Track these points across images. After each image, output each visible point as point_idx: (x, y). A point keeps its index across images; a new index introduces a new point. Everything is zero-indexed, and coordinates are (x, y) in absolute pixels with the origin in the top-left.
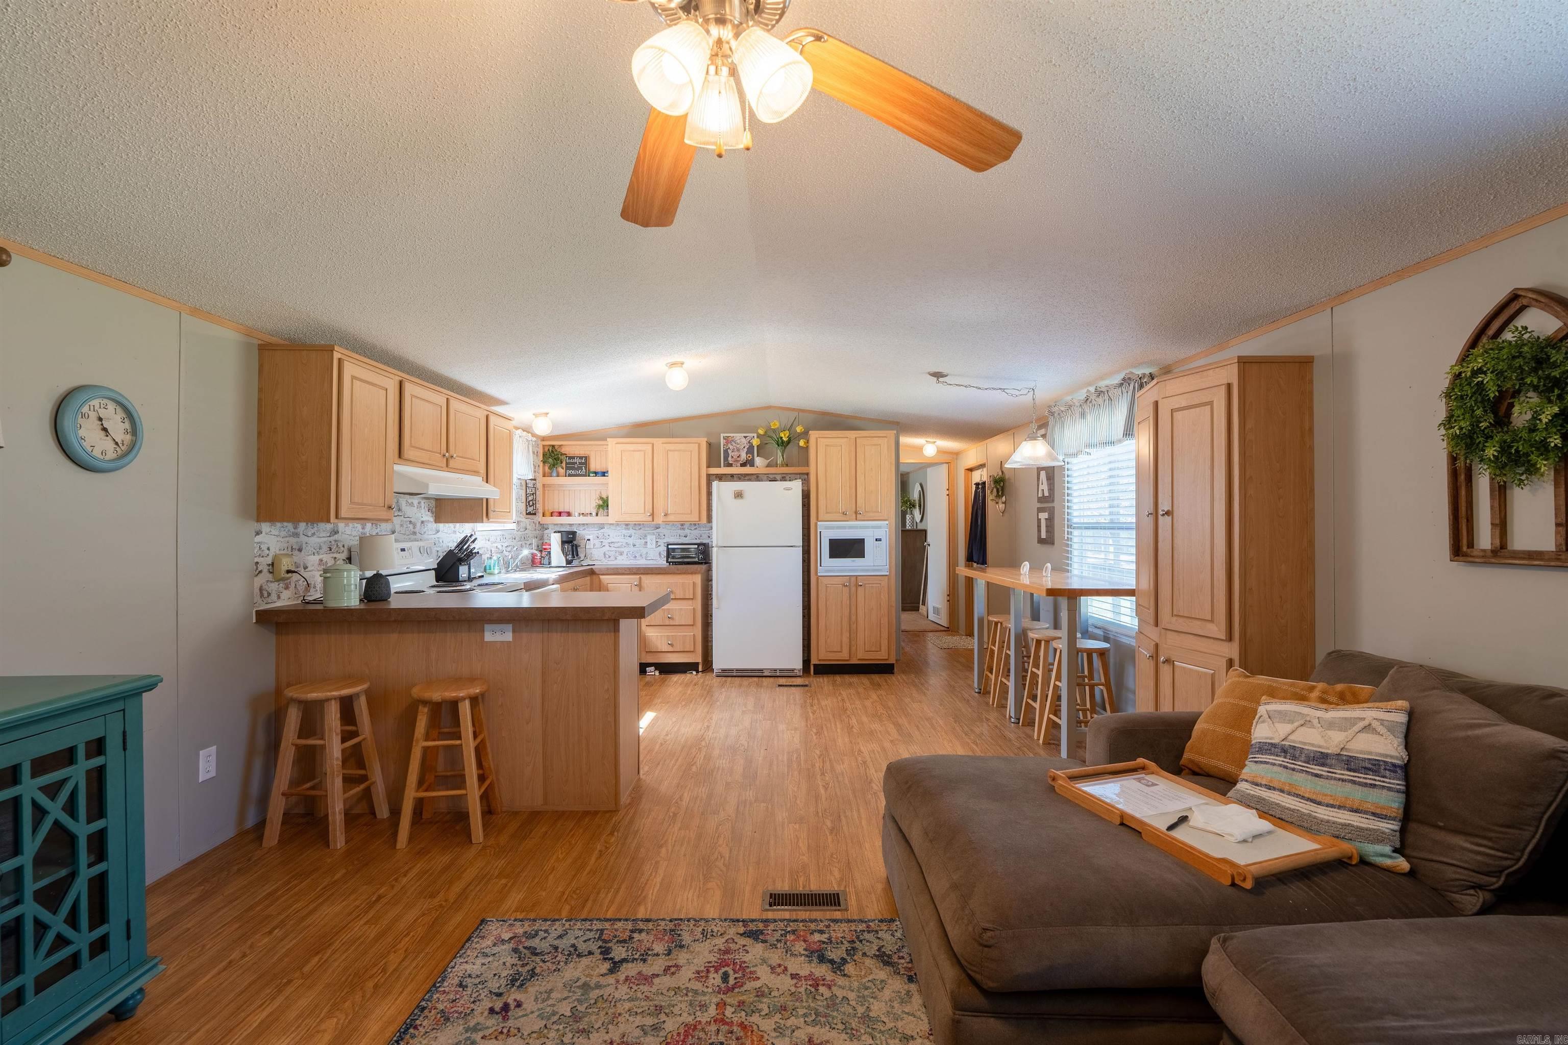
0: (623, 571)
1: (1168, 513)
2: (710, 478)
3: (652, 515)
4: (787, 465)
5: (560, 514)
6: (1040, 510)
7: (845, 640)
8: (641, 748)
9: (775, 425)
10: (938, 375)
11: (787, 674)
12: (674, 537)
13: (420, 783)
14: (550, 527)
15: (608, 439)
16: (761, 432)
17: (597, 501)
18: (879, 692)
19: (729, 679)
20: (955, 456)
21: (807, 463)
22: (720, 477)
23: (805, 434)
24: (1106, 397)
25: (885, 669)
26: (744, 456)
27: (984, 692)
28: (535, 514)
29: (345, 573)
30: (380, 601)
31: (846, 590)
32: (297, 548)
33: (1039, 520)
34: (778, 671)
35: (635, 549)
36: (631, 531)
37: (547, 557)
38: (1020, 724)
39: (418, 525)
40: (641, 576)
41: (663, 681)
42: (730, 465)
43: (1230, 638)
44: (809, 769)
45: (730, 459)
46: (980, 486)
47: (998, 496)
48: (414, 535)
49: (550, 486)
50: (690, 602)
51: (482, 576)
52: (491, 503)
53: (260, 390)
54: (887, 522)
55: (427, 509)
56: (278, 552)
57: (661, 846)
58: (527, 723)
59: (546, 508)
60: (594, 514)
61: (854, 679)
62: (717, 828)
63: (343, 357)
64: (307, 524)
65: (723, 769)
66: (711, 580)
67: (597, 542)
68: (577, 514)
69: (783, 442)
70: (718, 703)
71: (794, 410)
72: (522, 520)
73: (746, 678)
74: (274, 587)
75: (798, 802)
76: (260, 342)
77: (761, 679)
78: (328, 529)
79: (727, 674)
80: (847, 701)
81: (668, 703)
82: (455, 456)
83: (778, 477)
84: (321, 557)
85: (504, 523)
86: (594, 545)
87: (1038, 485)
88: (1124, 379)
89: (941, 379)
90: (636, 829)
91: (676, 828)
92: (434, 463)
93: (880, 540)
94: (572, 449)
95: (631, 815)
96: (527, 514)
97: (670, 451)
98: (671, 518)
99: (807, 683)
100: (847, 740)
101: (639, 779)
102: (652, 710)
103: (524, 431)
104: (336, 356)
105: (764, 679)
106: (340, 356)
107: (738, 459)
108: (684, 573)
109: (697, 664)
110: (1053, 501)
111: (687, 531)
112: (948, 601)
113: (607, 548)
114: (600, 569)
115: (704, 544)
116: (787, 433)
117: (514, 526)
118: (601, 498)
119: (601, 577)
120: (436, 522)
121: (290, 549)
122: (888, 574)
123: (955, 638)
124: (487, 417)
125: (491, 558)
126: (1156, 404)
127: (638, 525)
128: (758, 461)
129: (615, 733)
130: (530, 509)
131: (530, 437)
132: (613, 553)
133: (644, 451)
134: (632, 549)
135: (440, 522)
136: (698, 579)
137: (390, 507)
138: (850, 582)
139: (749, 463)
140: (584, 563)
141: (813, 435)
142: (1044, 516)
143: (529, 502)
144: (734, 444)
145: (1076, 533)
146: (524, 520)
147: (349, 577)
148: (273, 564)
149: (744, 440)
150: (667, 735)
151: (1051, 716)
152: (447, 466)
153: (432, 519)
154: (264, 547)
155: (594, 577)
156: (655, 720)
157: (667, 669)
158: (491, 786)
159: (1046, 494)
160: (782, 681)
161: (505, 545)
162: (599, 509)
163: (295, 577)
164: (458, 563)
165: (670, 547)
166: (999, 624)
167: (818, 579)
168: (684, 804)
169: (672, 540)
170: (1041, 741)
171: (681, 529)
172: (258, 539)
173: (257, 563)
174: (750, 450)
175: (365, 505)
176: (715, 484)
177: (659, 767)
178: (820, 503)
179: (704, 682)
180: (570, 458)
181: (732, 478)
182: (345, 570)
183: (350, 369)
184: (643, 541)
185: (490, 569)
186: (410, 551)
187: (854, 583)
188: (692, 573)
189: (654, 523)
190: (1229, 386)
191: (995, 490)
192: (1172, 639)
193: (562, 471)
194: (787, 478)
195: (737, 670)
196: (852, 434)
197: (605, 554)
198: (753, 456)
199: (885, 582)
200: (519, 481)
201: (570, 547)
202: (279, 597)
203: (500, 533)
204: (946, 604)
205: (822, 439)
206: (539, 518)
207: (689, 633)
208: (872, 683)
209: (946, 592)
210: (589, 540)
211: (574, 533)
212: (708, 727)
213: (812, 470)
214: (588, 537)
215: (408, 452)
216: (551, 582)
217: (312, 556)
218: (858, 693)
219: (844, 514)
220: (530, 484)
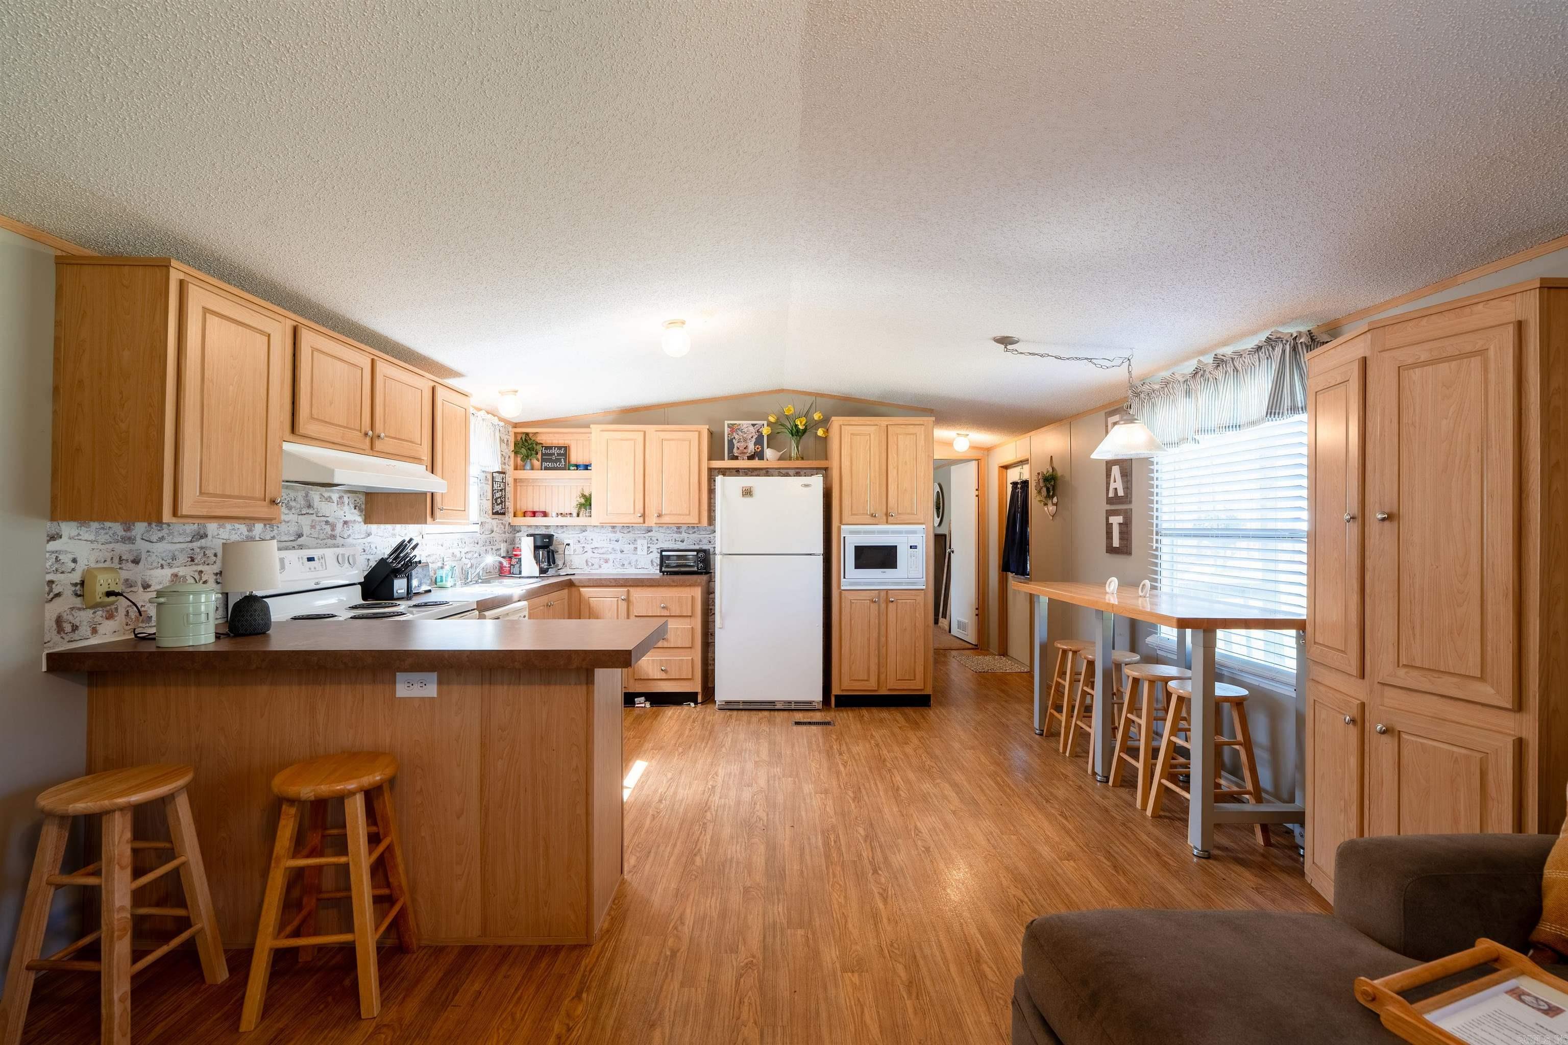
0: (608, 583)
1: (1390, 518)
2: (712, 473)
3: (643, 515)
4: (802, 459)
5: (534, 514)
6: (1109, 513)
7: (874, 668)
8: (626, 823)
9: (789, 410)
10: (1005, 341)
11: (804, 707)
12: (668, 541)
13: (282, 925)
14: (523, 529)
15: (591, 426)
16: (772, 419)
17: (579, 499)
18: (919, 734)
19: (735, 713)
20: (986, 453)
21: (825, 456)
22: (724, 472)
23: (825, 422)
24: (1230, 370)
25: (920, 701)
26: (751, 447)
27: (1050, 733)
28: (504, 514)
29: (191, 596)
30: (250, 634)
31: (874, 607)
32: (131, 558)
33: (1109, 526)
34: (793, 704)
35: (622, 555)
36: (619, 535)
37: (518, 565)
38: (1111, 783)
39: (339, 526)
40: (629, 588)
41: (656, 716)
42: (736, 458)
43: (1519, 706)
44: (855, 862)
45: (735, 450)
46: (1019, 486)
47: (1049, 496)
48: (331, 538)
49: (521, 480)
50: (688, 620)
51: (430, 591)
52: (438, 499)
53: (58, 324)
54: (924, 526)
55: (352, 506)
56: (93, 565)
57: (652, 1026)
58: (458, 818)
59: (518, 507)
60: (575, 514)
61: (884, 714)
62: (738, 983)
63: (188, 279)
64: (150, 524)
65: (738, 863)
66: (714, 593)
67: (578, 547)
68: (554, 514)
69: (798, 431)
70: (724, 750)
71: (809, 394)
72: (487, 521)
73: (755, 712)
74: (85, 617)
75: (850, 926)
76: (59, 253)
77: (772, 713)
78: (188, 531)
79: (731, 707)
80: (883, 747)
81: (661, 748)
82: (382, 435)
83: (791, 472)
84: (175, 570)
85: (460, 524)
86: (575, 551)
87: (1108, 484)
88: (1268, 339)
89: (1009, 347)
90: (615, 984)
91: (676, 985)
92: (352, 444)
93: (915, 547)
94: (549, 437)
95: (608, 954)
96: (493, 514)
97: (666, 440)
98: (665, 519)
99: (828, 719)
100: (895, 809)
101: (623, 882)
102: (642, 759)
103: (488, 413)
104: (175, 277)
105: (776, 713)
106: (182, 276)
107: (745, 451)
108: (681, 586)
109: (696, 694)
110: (1130, 502)
111: (684, 535)
112: (977, 615)
113: (590, 554)
114: (580, 580)
115: (704, 551)
116: (804, 420)
117: (477, 528)
118: (583, 496)
119: (581, 589)
120: (365, 523)
121: (116, 560)
122: (924, 587)
123: (987, 658)
124: (433, 389)
125: (442, 568)
126: (1364, 361)
127: (627, 528)
128: (769, 453)
129: (587, 832)
130: (498, 508)
131: (496, 421)
132: (597, 560)
133: (635, 440)
134: (619, 555)
135: (371, 523)
136: (697, 593)
137: (273, 502)
138: (879, 597)
139: (758, 455)
140: (562, 572)
141: (836, 421)
142: (1116, 520)
143: (496, 500)
144: (740, 433)
145: (1165, 540)
146: (489, 520)
147: (197, 602)
148: (82, 583)
149: (751, 428)
150: (660, 801)
151: (1164, 782)
152: (372, 449)
153: (359, 519)
154: (66, 559)
155: (573, 589)
156: (646, 774)
157: (660, 700)
158: (402, 913)
159: (1121, 493)
160: (799, 716)
161: (464, 551)
162: (580, 508)
163: (122, 602)
164: (392, 576)
165: (664, 553)
166: (1070, 654)
167: (840, 594)
168: (686, 930)
169: (666, 546)
170: (1149, 812)
171: (677, 532)
172: (53, 546)
173: (51, 582)
174: (759, 440)
175: (229, 497)
176: (719, 479)
177: (651, 859)
178: (844, 504)
179: (704, 718)
180: (547, 448)
181: (737, 472)
182: (193, 593)
183: (197, 298)
184: (632, 546)
185: (442, 581)
186: (323, 561)
187: (885, 598)
188: (690, 586)
189: (646, 525)
190: (1520, 326)
191: (1044, 489)
192: (1392, 698)
193: (537, 463)
194: (802, 473)
195: (744, 702)
196: (883, 421)
197: (587, 561)
198: (763, 448)
199: (920, 598)
200: (484, 475)
201: (546, 553)
202: (94, 631)
203: (458, 536)
204: (974, 618)
205: (847, 427)
206: (509, 518)
207: (686, 657)
208: (907, 719)
209: (974, 606)
210: (568, 545)
211: (550, 537)
212: (713, 787)
213: (834, 464)
214: (566, 542)
215: (305, 426)
216: (516, 598)
217: (159, 571)
218: (894, 734)
219: (873, 516)
220: (498, 478)
